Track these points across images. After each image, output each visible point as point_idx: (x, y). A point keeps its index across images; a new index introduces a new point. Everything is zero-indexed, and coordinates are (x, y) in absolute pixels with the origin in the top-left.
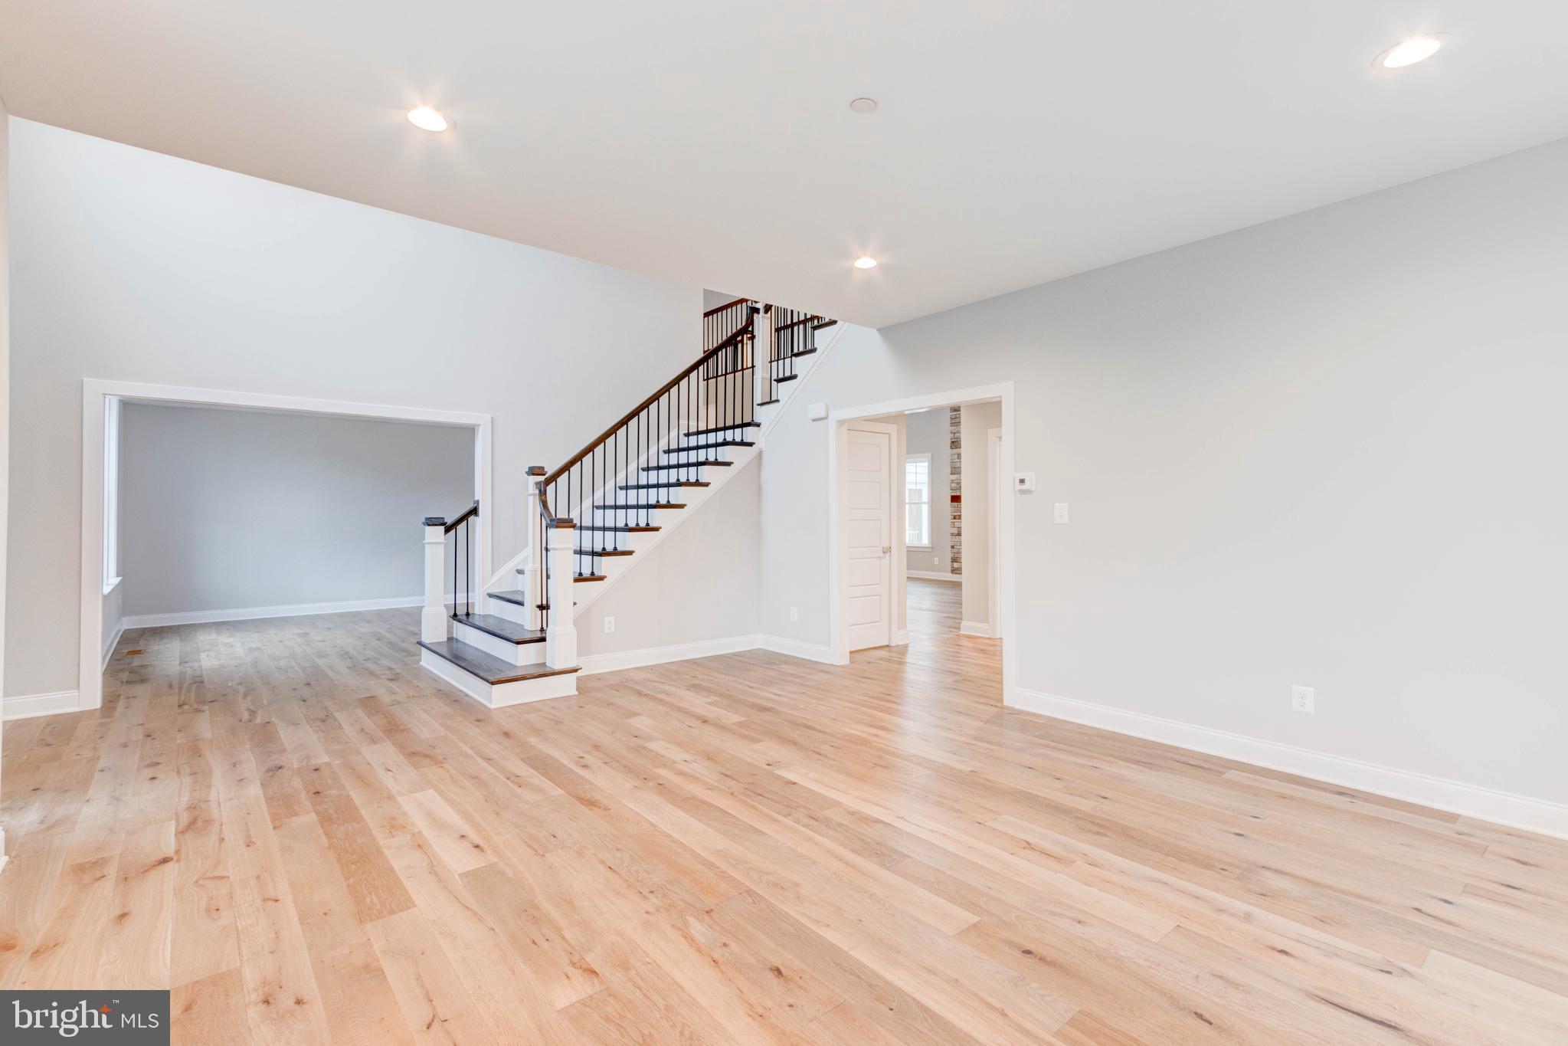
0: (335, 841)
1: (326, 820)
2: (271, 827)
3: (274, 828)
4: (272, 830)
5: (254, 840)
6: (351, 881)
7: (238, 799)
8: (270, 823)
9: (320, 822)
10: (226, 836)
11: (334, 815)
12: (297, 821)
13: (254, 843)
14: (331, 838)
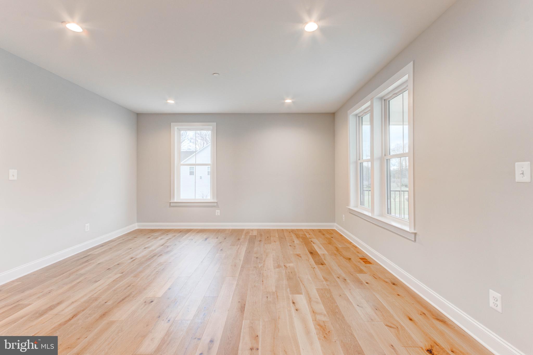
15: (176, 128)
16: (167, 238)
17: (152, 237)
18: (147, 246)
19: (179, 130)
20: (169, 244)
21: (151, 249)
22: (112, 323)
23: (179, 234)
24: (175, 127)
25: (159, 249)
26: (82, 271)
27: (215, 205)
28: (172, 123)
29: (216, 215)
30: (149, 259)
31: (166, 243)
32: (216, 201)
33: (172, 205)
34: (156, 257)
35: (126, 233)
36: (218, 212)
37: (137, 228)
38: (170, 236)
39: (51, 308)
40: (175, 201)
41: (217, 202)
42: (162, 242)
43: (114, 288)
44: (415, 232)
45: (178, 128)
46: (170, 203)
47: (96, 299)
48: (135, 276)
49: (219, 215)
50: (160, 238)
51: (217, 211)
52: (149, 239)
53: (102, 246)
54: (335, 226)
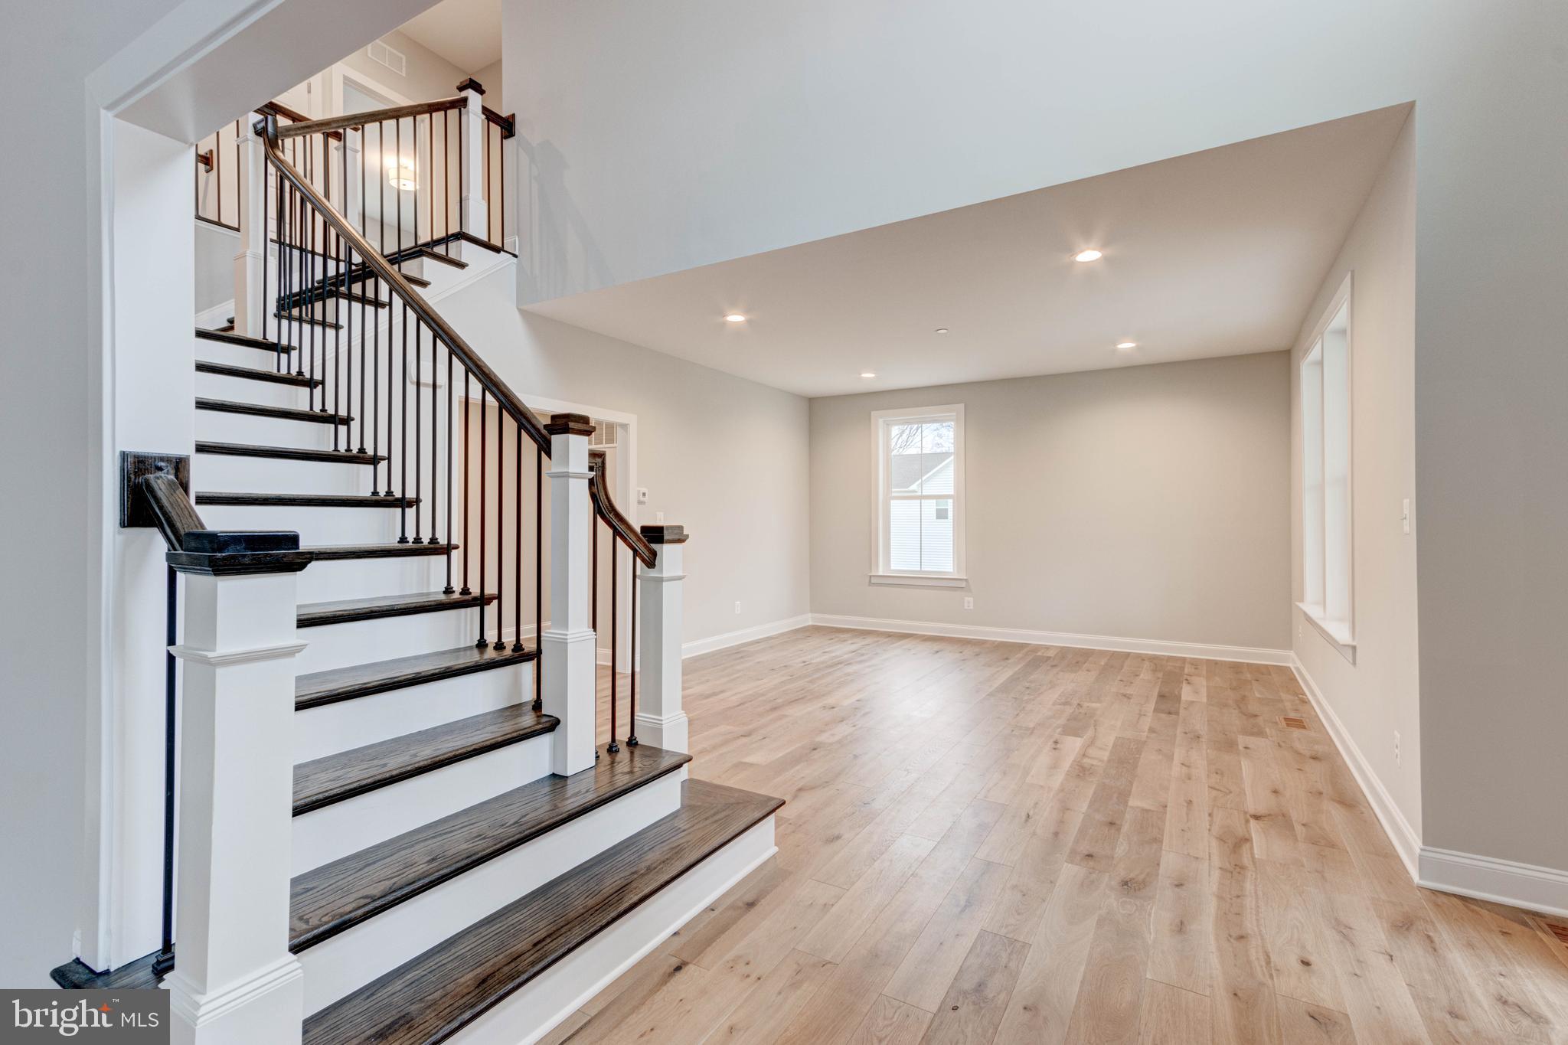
0: (1129, 779)
1: (1124, 796)
2: (1168, 809)
3: (1166, 806)
4: (1169, 805)
5: (1185, 804)
6: (1137, 756)
7: (1188, 854)
8: (1168, 813)
9: (1130, 795)
10: (1207, 818)
11: (1115, 795)
12: (1145, 804)
13: (1186, 801)
14: (1130, 781)
15: (881, 421)
16: (863, 643)
17: (836, 639)
18: (827, 650)
19: (888, 425)
20: (864, 652)
21: (833, 655)
22: (785, 716)
23: (887, 639)
24: (879, 419)
25: (846, 656)
26: (738, 667)
27: (963, 584)
28: (873, 413)
29: (966, 607)
30: (831, 666)
31: (859, 649)
32: (965, 578)
33: (874, 581)
34: (842, 665)
35: (794, 628)
36: (969, 601)
37: (810, 623)
38: (869, 640)
39: (714, 694)
40: (881, 573)
41: (966, 580)
42: (854, 647)
43: (784, 689)
44: (1354, 644)
45: (884, 421)
46: (871, 576)
47: (763, 695)
48: (811, 682)
49: (972, 608)
50: (850, 642)
51: (967, 599)
52: (830, 642)
53: (759, 642)
54: (1290, 659)
